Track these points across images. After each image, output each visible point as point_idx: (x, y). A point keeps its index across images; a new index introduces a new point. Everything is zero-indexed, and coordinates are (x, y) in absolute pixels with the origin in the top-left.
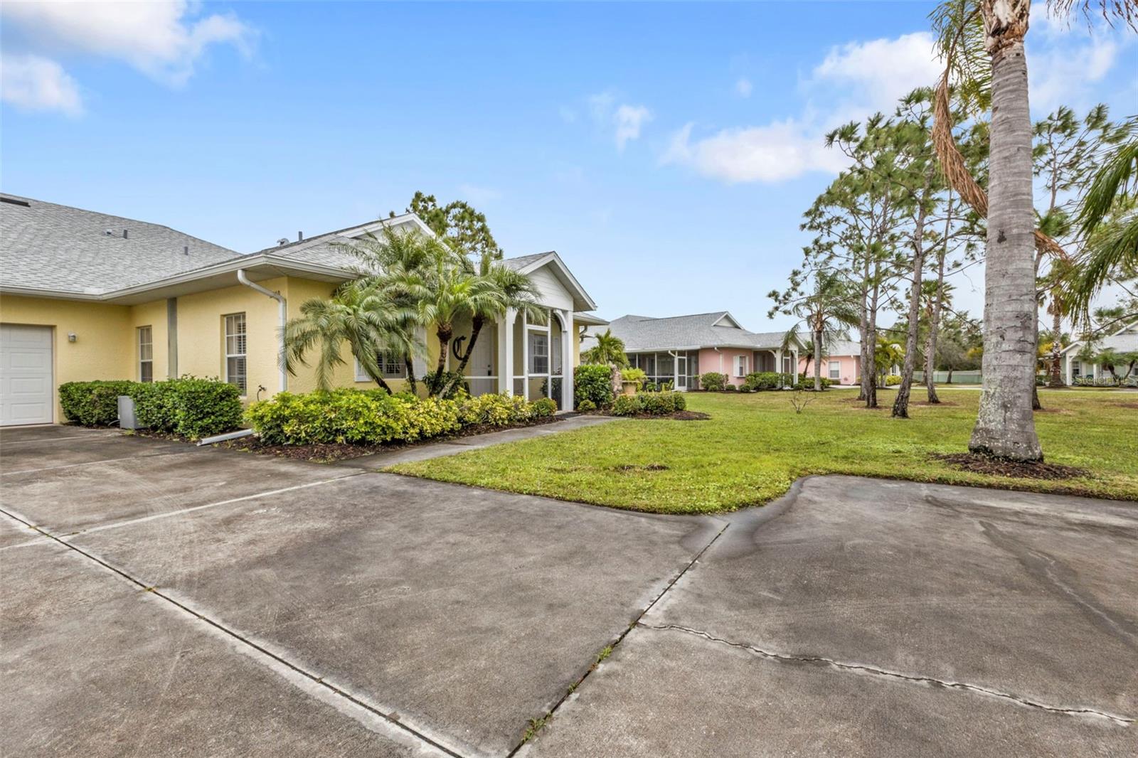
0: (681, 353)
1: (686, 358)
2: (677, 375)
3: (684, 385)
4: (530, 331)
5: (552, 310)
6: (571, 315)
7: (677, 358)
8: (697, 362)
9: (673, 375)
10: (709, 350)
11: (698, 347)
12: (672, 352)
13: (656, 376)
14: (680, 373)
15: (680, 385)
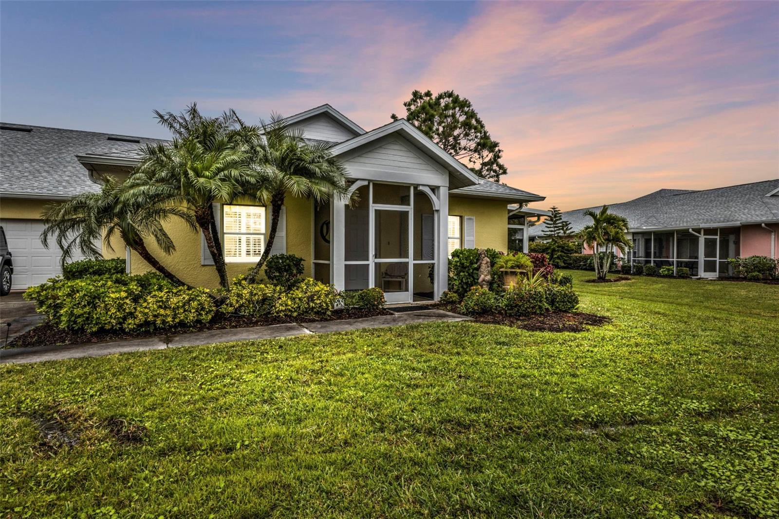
0: (708, 231)
1: (718, 237)
2: (702, 258)
3: (715, 271)
4: (377, 212)
5: (416, 187)
6: (444, 192)
7: (702, 239)
8: (737, 243)
9: (697, 258)
10: (754, 228)
11: (738, 223)
12: (693, 230)
13: (675, 260)
14: (706, 256)
15: (706, 270)
